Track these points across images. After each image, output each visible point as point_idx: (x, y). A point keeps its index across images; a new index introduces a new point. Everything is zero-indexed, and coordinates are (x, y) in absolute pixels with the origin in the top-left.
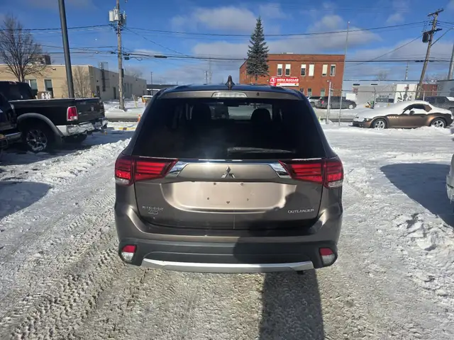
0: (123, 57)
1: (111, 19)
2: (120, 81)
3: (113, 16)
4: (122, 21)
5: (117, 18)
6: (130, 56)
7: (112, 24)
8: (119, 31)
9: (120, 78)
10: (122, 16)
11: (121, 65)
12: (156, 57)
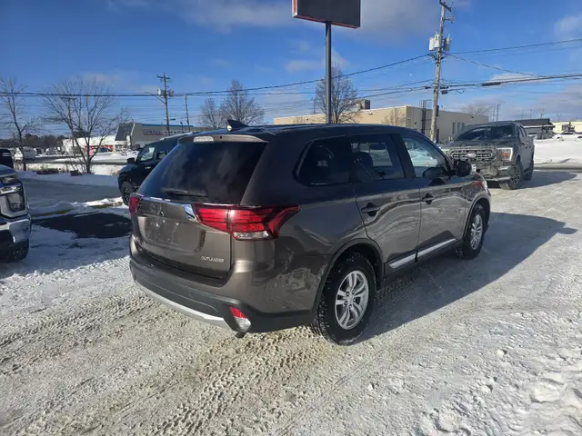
0: (440, 91)
1: (431, 48)
2: (433, 121)
3: (434, 43)
4: (444, 46)
5: (437, 45)
6: (450, 88)
7: (431, 54)
8: (438, 60)
9: (433, 118)
10: (445, 40)
11: (436, 102)
12: (484, 85)
